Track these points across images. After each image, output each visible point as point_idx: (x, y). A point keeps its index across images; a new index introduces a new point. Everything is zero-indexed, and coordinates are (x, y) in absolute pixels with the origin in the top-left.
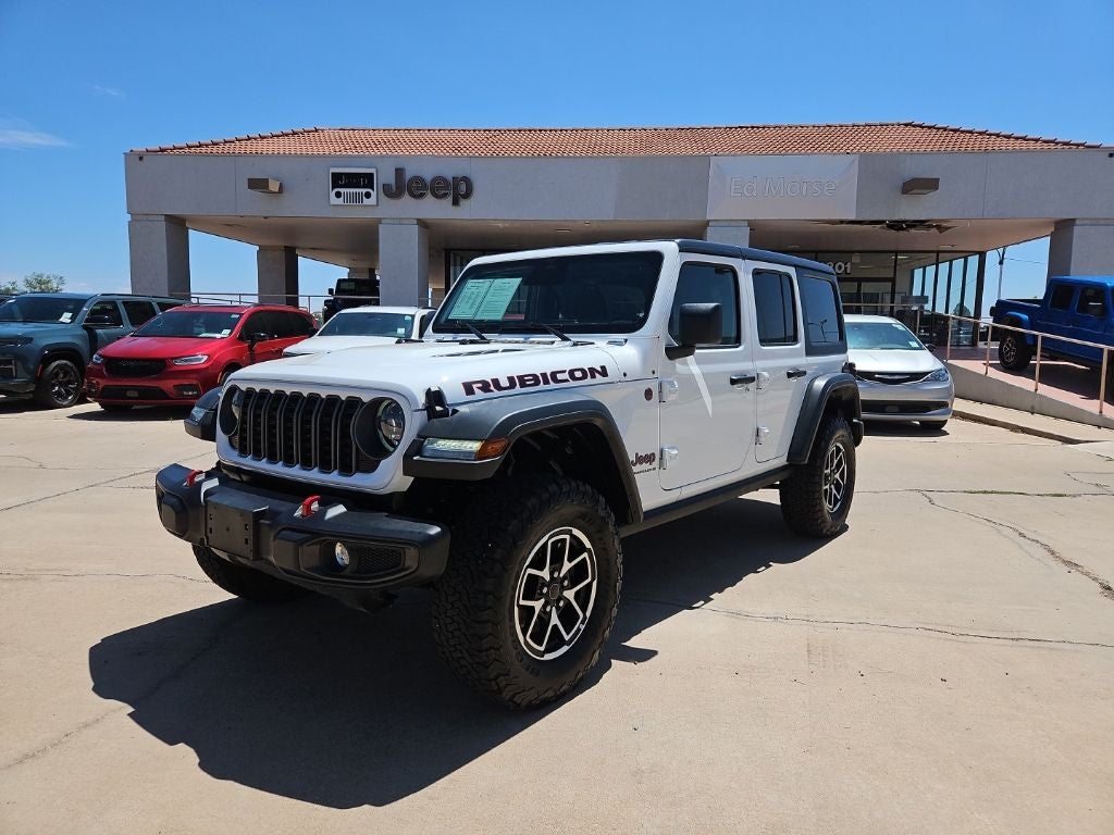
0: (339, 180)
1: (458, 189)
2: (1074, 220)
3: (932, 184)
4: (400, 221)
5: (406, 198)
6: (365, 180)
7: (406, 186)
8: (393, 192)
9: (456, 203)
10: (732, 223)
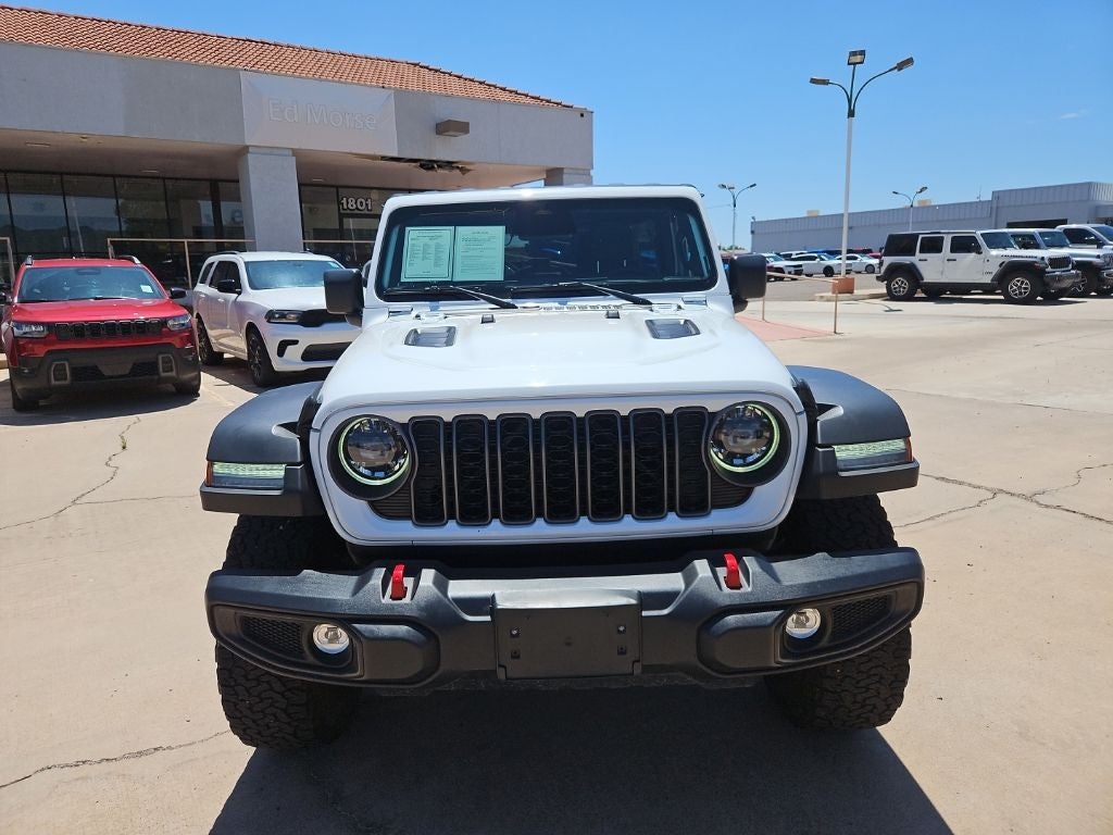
2: (562, 169)
3: (463, 128)
10: (275, 151)
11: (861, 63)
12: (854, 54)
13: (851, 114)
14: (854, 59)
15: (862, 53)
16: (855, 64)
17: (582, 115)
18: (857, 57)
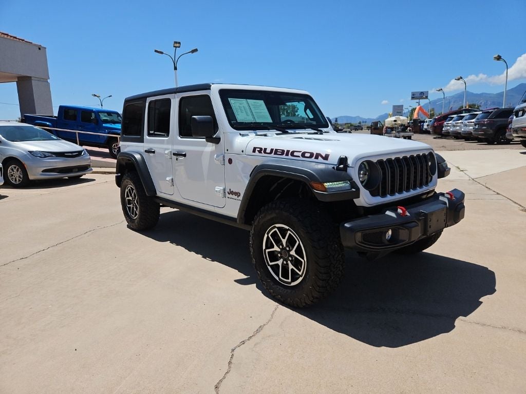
11: (179, 47)
12: (176, 43)
13: (176, 68)
14: (176, 45)
15: (179, 43)
16: (176, 47)
17: (40, 49)
18: (177, 44)
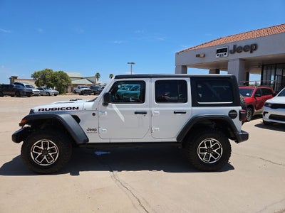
0: (218, 51)
1: (252, 48)
4: (234, 60)
5: (236, 53)
6: (225, 50)
7: (237, 49)
8: (232, 52)
9: (251, 52)
